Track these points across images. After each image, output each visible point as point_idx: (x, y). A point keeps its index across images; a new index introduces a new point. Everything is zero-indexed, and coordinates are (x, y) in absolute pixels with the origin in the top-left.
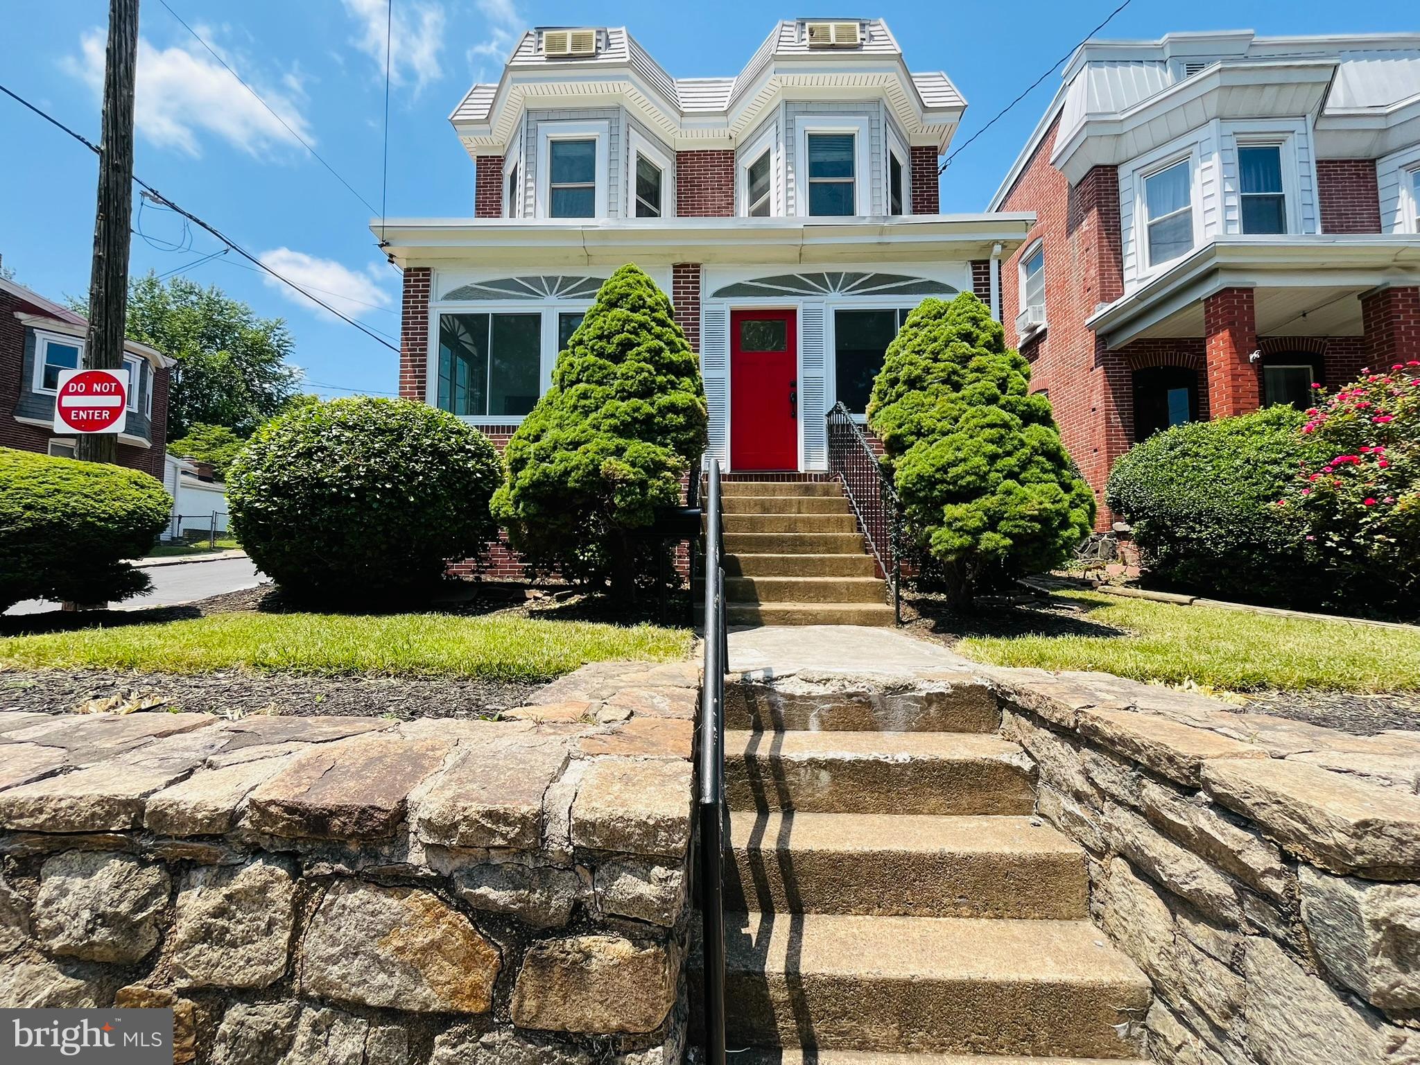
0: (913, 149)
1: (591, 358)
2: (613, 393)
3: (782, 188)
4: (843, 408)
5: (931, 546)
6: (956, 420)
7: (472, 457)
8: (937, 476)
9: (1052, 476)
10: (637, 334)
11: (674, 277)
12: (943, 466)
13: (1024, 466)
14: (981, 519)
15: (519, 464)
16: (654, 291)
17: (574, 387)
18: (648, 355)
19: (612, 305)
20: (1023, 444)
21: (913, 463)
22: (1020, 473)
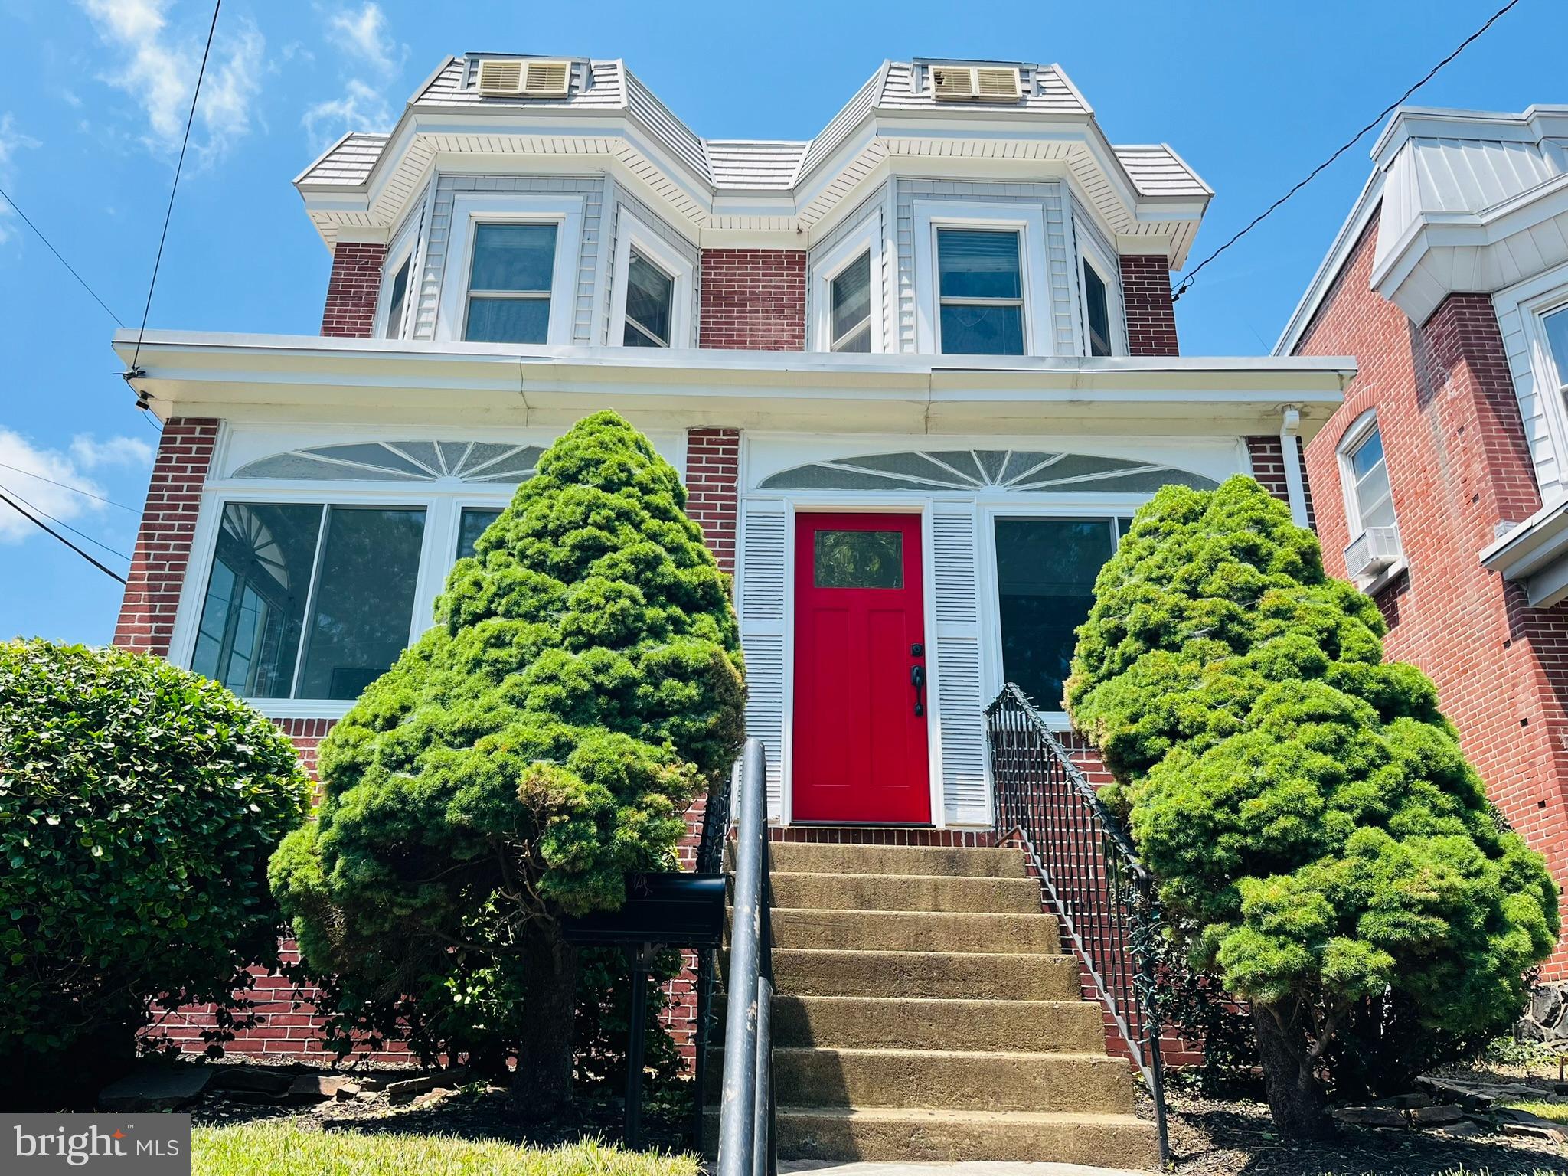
0: (1123, 258)
1: (519, 572)
2: (558, 637)
3: (892, 312)
4: (1019, 694)
5: (1221, 970)
6: (1247, 709)
7: (247, 770)
8: (1219, 816)
9: (1456, 823)
10: (613, 531)
11: (690, 450)
12: (1229, 797)
13: (1397, 798)
14: (1320, 910)
15: (345, 776)
16: (651, 458)
17: (479, 625)
18: (631, 568)
19: (569, 478)
20: (1387, 757)
21: (1165, 791)
22: (1390, 815)
